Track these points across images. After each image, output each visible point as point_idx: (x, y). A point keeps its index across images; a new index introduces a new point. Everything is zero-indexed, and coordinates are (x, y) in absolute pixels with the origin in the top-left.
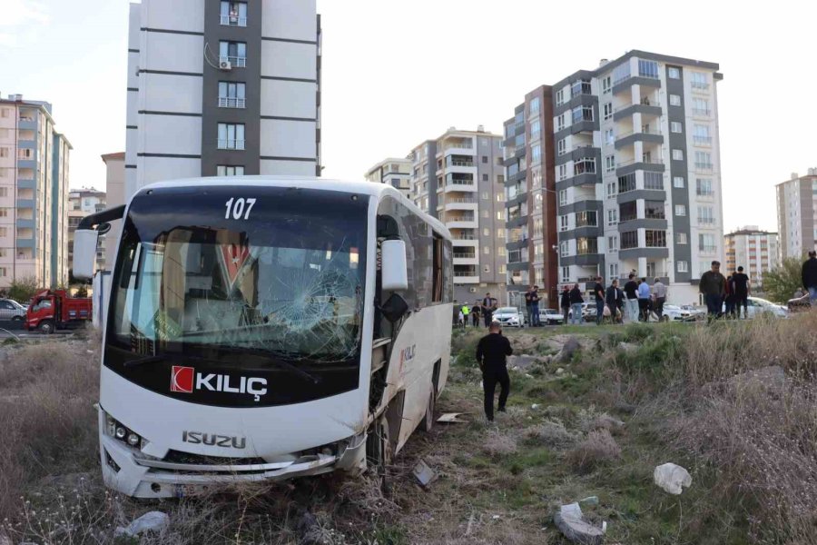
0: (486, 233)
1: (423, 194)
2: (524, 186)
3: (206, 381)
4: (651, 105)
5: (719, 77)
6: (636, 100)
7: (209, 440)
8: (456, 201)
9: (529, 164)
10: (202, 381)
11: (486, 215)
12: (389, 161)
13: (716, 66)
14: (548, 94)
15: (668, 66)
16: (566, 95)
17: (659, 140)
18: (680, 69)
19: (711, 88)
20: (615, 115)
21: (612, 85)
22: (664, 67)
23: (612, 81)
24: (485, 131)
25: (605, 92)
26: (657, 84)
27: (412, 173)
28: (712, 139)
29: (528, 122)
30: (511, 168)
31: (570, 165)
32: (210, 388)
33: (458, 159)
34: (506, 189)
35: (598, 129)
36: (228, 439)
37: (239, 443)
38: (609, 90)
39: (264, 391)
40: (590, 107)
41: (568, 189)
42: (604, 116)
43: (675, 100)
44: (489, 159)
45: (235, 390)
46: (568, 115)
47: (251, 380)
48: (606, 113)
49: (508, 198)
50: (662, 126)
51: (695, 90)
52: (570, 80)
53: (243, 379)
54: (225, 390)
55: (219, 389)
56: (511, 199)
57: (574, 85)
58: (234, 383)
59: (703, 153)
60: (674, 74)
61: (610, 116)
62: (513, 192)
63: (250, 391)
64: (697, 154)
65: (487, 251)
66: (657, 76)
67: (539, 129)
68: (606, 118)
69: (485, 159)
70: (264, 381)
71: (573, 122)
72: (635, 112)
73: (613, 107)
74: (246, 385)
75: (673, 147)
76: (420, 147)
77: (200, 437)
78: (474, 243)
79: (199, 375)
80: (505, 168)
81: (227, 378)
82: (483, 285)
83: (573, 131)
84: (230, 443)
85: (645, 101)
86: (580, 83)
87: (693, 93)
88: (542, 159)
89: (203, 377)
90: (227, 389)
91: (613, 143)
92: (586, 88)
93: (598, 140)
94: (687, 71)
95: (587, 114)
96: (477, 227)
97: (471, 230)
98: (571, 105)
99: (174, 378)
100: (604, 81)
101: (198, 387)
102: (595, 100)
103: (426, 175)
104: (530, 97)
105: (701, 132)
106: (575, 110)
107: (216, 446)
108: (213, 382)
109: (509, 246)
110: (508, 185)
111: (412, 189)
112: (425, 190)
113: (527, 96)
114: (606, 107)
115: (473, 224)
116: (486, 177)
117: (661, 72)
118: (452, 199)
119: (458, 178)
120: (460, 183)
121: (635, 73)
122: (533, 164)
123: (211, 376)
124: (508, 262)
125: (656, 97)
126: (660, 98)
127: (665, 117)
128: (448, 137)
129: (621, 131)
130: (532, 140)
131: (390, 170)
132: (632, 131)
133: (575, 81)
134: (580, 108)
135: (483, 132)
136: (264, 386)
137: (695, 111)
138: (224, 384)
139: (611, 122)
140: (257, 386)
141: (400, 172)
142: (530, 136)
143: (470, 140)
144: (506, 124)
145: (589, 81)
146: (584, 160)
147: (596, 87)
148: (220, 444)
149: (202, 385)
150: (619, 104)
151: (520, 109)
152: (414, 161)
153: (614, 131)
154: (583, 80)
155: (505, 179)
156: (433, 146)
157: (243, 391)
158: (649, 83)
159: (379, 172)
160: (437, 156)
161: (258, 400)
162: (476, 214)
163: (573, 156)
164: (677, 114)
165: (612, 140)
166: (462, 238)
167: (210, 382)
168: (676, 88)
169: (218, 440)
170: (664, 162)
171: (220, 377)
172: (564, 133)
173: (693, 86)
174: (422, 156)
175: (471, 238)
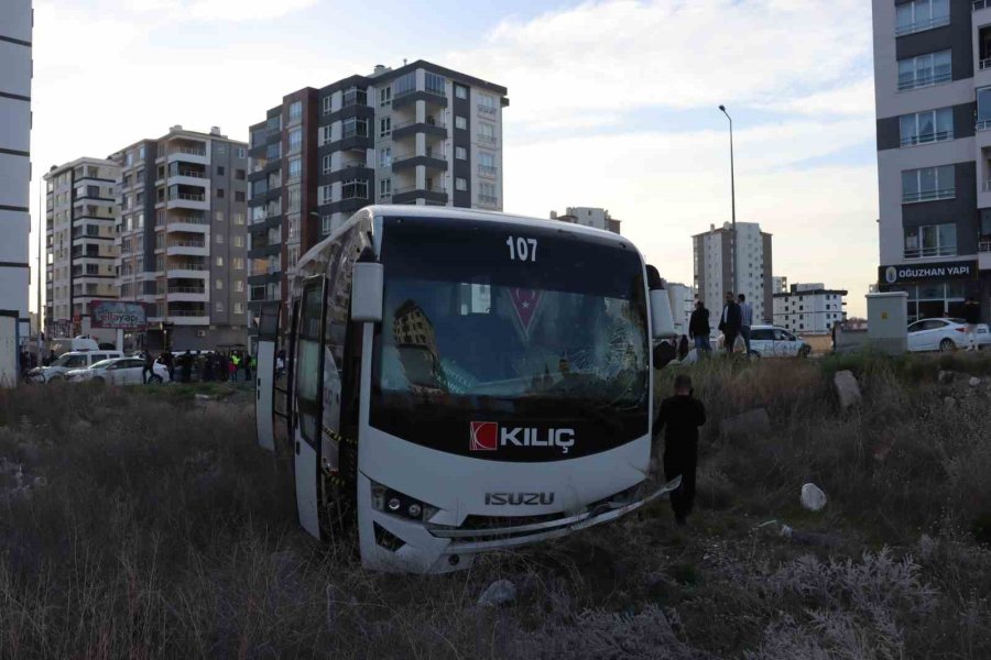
0: (220, 262)
1: (135, 209)
2: (276, 209)
3: (512, 436)
4: (437, 125)
5: (505, 102)
6: (421, 118)
7: (516, 499)
8: (181, 221)
9: (285, 181)
10: (507, 436)
11: (219, 239)
12: (84, 161)
13: (503, 90)
14: (313, 99)
15: (455, 84)
16: (336, 103)
17: (443, 166)
18: (468, 89)
19: (498, 113)
20: (394, 132)
21: (392, 98)
22: (451, 84)
23: (393, 92)
24: (222, 134)
25: (383, 105)
26: (444, 103)
27: (119, 180)
28: (495, 170)
29: (286, 130)
30: (257, 184)
31: (337, 187)
32: (517, 443)
33: (186, 168)
34: (249, 209)
35: (373, 147)
36: (537, 496)
37: (547, 499)
38: (388, 103)
39: (571, 442)
40: (365, 120)
41: (334, 215)
42: (381, 133)
43: (461, 123)
44: (226, 171)
45: (544, 443)
46: (337, 127)
47: (560, 431)
48: (383, 130)
49: (253, 221)
50: (446, 151)
51: (481, 114)
52: (343, 85)
53: (551, 431)
54: (533, 444)
55: (527, 443)
56: (256, 222)
57: (347, 92)
58: (542, 436)
59: (487, 185)
60: (461, 93)
61: (388, 133)
62: (259, 214)
63: (559, 443)
64: (481, 185)
65: (219, 285)
66: (444, 93)
67: (300, 139)
68: (382, 135)
69: (221, 171)
70: (571, 432)
71: (343, 135)
72: (419, 131)
73: (392, 124)
74: (554, 437)
75: (457, 175)
76: (135, 147)
77: (506, 498)
78: (204, 275)
79: (504, 430)
80: (249, 184)
81: (535, 431)
82: (212, 328)
83: (342, 146)
84: (538, 500)
85: (430, 119)
86: (354, 90)
87: (480, 117)
88: (302, 177)
89: (508, 432)
90: (535, 443)
91: (390, 165)
92: (362, 97)
93: (372, 159)
94: (475, 92)
95: (360, 127)
96: (208, 255)
97: (201, 258)
98: (341, 116)
99: (474, 435)
100: (383, 91)
101: (503, 443)
102: (371, 112)
103: (141, 184)
104: (290, 99)
105: (487, 162)
106: (347, 123)
107: (523, 505)
108: (520, 436)
109: (251, 280)
110: (253, 204)
111: (119, 200)
112: (138, 204)
113: (285, 99)
114: (383, 121)
115: (204, 251)
116: (221, 193)
117: (448, 89)
118: (177, 218)
119: (185, 191)
120: (188, 198)
121: (421, 86)
122: (290, 182)
123: (517, 430)
124: (249, 300)
125: (442, 118)
126: (446, 119)
127: (450, 141)
128: (174, 137)
129: (400, 152)
130: (290, 153)
131: (85, 174)
132: (415, 153)
133: (348, 88)
134: (353, 121)
135: (219, 136)
136: (572, 437)
137: (481, 136)
138: (531, 437)
139: (388, 141)
140: (565, 437)
141: (99, 177)
142: (287, 147)
143: (203, 145)
144: (253, 129)
145: (365, 89)
146: (356, 182)
147: (373, 97)
148: (527, 503)
149: (508, 441)
150: (399, 120)
151: (273, 114)
152: (123, 165)
153: (392, 151)
154: (358, 88)
155: (249, 198)
156: (152, 147)
157: (551, 443)
158: (435, 101)
159: (69, 175)
160: (158, 161)
161: (566, 452)
162: (207, 239)
163: (341, 176)
164: (462, 138)
165: (388, 161)
166: (188, 268)
167: (516, 436)
168: (462, 109)
169: (526, 498)
170: (447, 192)
171: (527, 431)
172: (331, 148)
173: (480, 110)
174: (136, 159)
175: (200, 269)
